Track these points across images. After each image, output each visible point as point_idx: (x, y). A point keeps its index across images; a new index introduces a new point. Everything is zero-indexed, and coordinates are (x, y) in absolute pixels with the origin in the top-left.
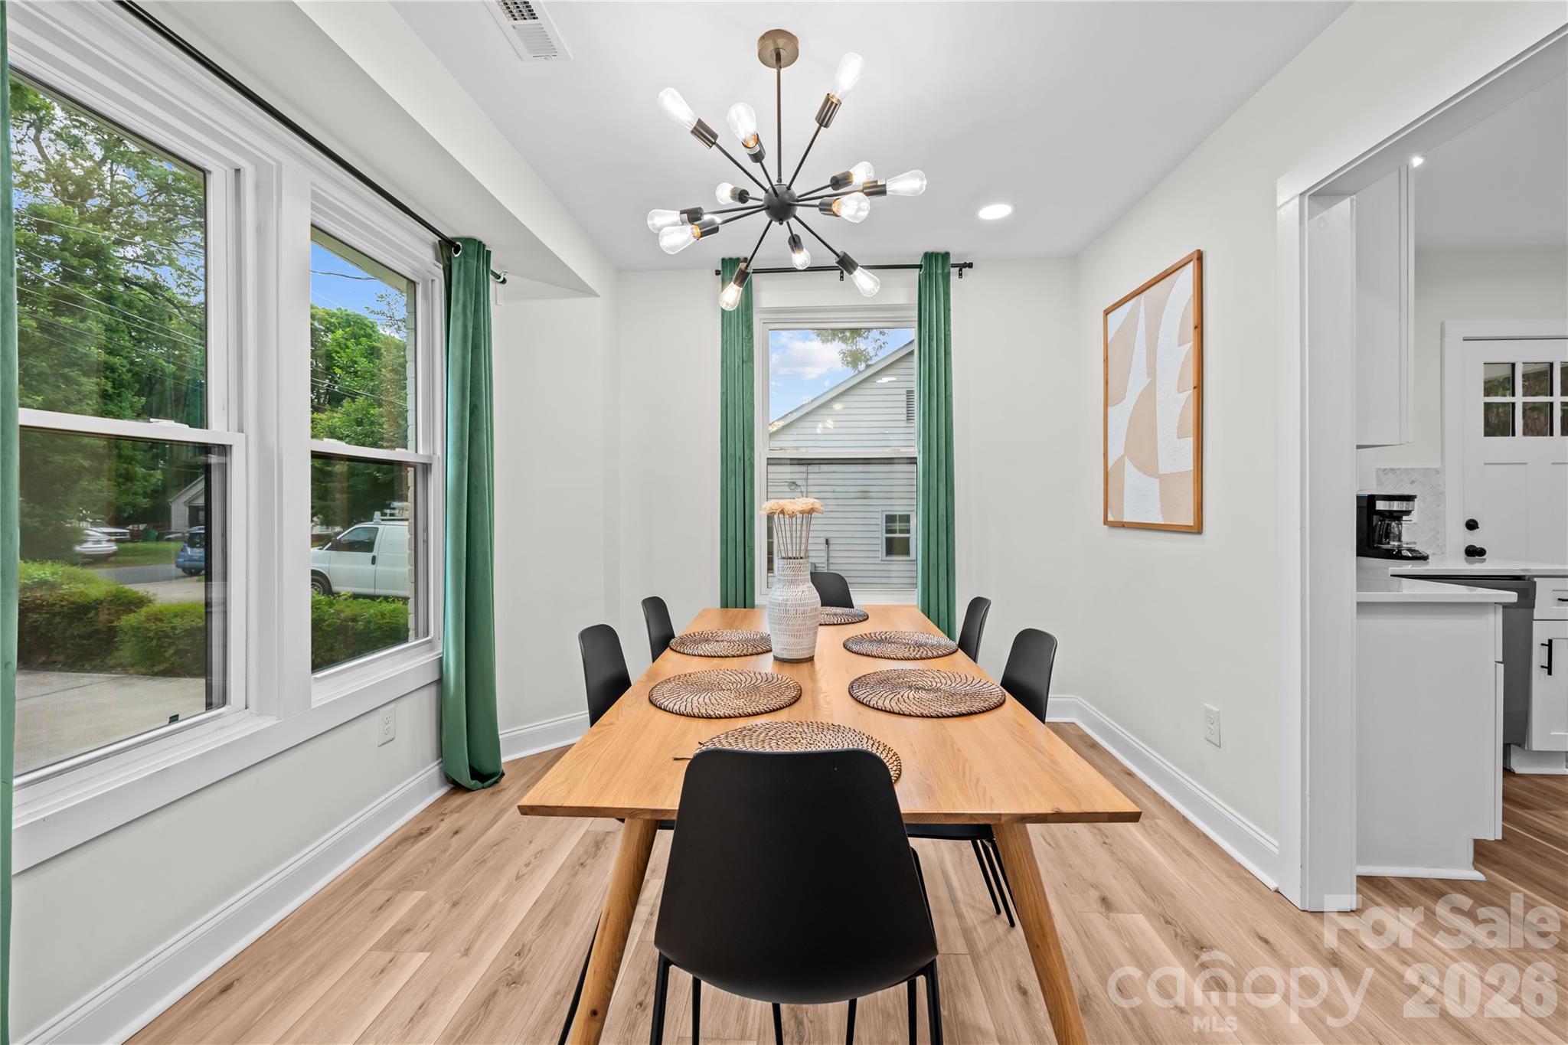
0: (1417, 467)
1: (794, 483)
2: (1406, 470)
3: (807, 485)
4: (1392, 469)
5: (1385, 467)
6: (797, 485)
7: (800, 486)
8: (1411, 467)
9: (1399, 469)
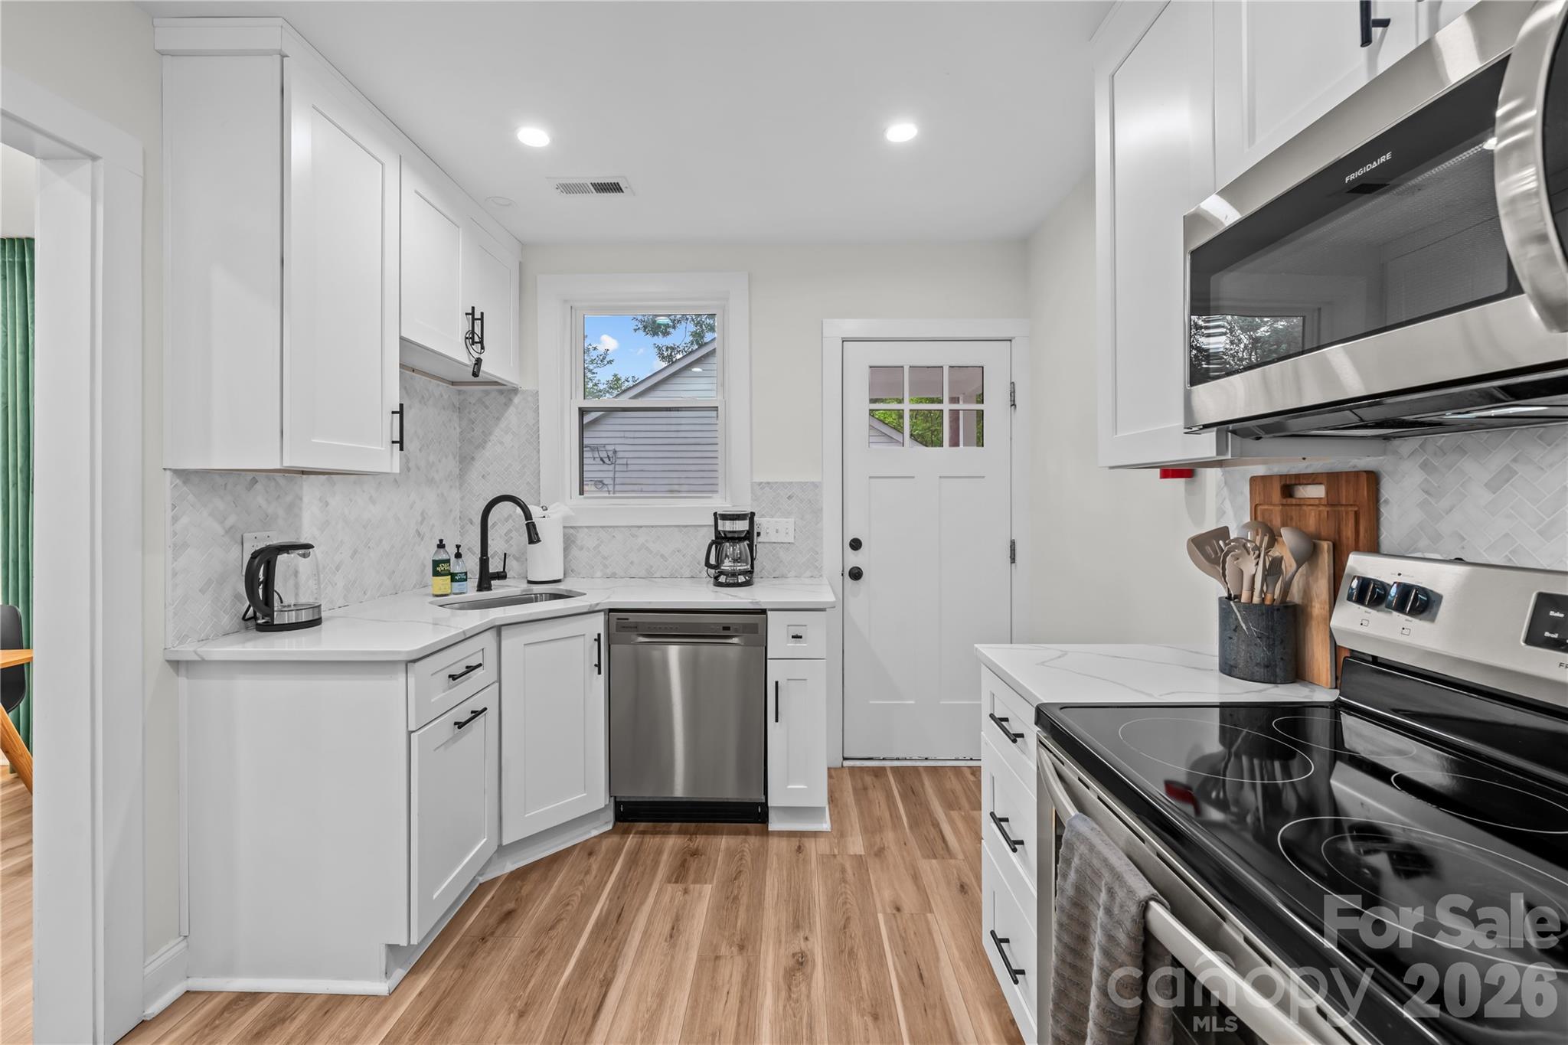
0: (795, 480)
1: (601, 482)
2: (783, 484)
3: (614, 485)
4: (768, 483)
5: (762, 481)
6: (604, 484)
7: (606, 485)
8: (788, 480)
9: (776, 483)
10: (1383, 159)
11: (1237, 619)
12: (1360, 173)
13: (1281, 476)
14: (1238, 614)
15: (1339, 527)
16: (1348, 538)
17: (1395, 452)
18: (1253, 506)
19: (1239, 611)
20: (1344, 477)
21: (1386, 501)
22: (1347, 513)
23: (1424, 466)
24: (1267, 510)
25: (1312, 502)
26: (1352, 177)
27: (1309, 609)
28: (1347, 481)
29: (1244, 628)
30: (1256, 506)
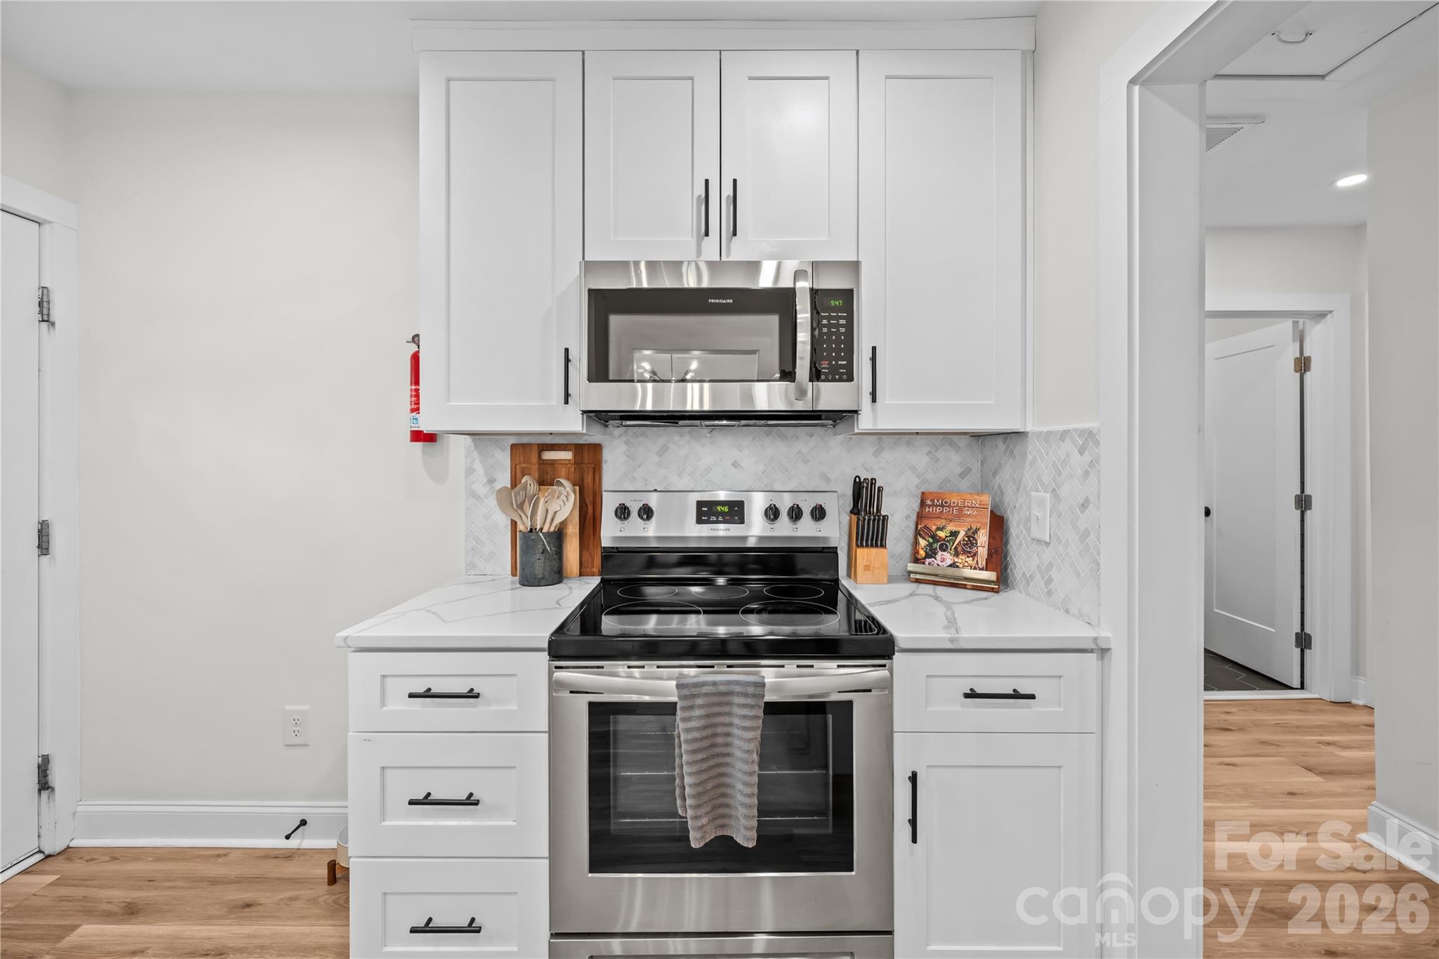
10: (728, 301)
11: (544, 544)
12: (717, 301)
13: (539, 444)
14: (545, 541)
15: (582, 477)
16: (588, 483)
17: (611, 434)
18: (514, 466)
19: (545, 539)
20: (586, 448)
21: (606, 461)
22: (588, 469)
23: (627, 443)
24: (525, 467)
25: (563, 462)
26: (713, 301)
27: (565, 530)
28: (589, 450)
29: (549, 549)
30: (516, 465)
